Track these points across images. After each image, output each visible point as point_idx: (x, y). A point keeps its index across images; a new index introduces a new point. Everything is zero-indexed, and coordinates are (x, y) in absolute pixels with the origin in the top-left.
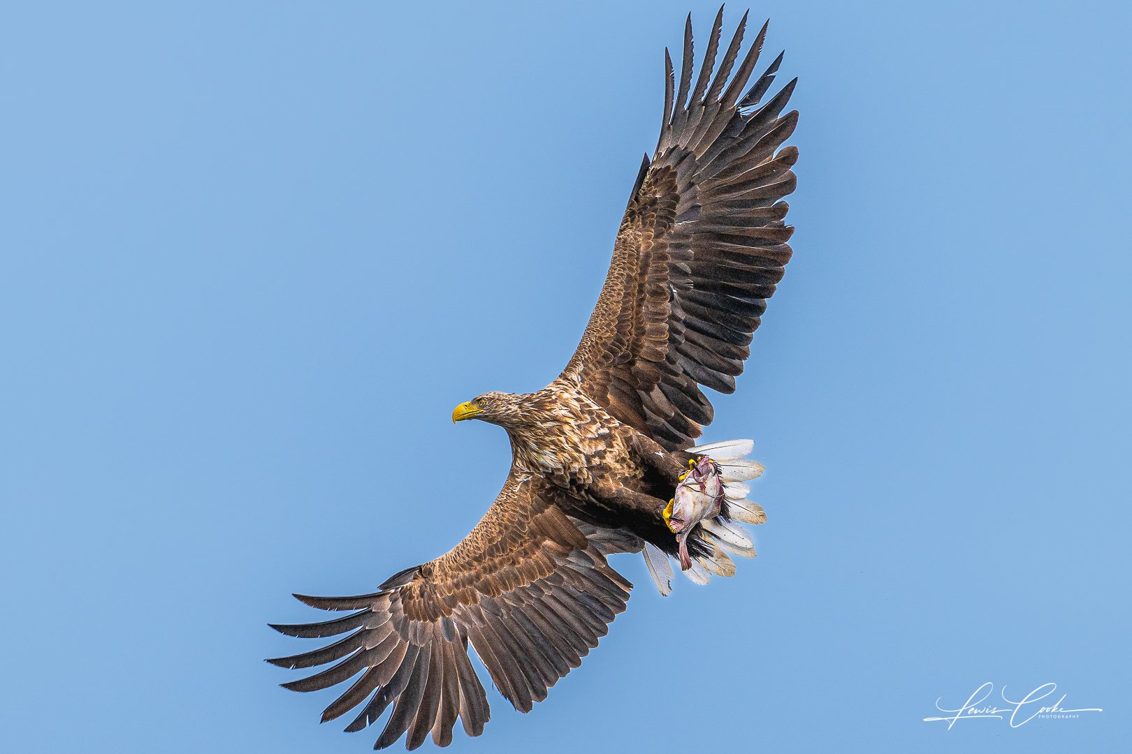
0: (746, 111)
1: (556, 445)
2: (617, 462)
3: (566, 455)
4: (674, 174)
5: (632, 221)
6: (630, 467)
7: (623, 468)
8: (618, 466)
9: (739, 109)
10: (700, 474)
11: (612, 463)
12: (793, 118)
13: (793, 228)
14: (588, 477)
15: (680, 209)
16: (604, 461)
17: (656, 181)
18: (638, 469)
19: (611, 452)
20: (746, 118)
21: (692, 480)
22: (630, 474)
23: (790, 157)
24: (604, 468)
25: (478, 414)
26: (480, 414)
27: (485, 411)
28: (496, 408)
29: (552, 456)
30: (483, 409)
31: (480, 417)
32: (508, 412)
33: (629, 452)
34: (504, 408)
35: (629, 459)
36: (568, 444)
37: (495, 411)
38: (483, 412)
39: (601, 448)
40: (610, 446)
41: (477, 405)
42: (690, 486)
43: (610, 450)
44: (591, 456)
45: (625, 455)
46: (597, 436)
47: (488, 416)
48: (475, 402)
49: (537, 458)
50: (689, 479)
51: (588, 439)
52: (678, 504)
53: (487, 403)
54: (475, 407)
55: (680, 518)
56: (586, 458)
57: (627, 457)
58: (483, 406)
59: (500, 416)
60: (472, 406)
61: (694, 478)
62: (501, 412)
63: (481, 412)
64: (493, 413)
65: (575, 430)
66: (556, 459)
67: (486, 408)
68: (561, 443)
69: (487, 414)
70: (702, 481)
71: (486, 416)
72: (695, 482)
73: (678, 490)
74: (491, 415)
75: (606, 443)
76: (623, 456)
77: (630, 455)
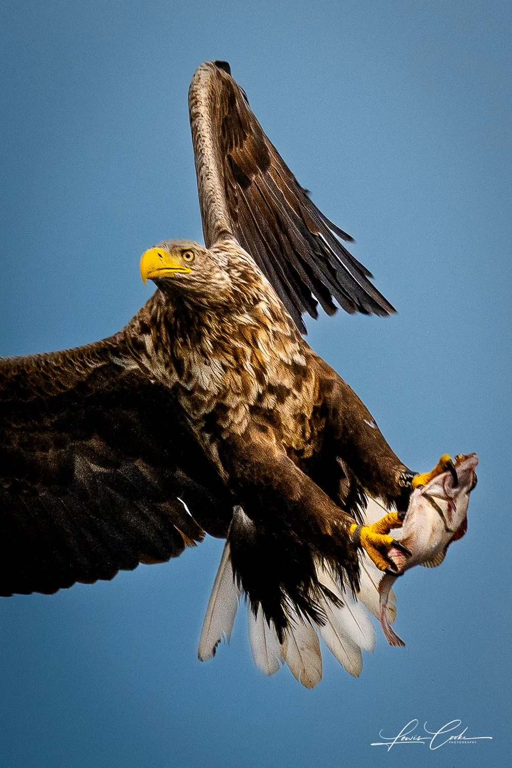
1: (237, 358)
2: (295, 417)
3: (238, 378)
6: (303, 436)
7: (295, 432)
8: (291, 424)
10: (455, 483)
11: (288, 416)
14: (240, 423)
16: (278, 408)
18: (310, 443)
19: (295, 397)
21: (438, 490)
22: (297, 446)
24: (272, 418)
25: (180, 275)
26: (184, 276)
27: (193, 273)
28: (210, 271)
29: (217, 371)
30: (191, 269)
31: (181, 280)
32: (221, 282)
33: (315, 408)
34: (218, 276)
35: (310, 421)
36: (252, 361)
37: (208, 277)
38: (189, 273)
39: (288, 382)
40: (298, 387)
41: (180, 258)
42: (434, 498)
43: (295, 392)
44: (271, 389)
45: (308, 411)
46: (290, 363)
47: (194, 281)
48: (176, 252)
49: (193, 363)
50: (435, 486)
51: (279, 360)
52: (411, 523)
53: (198, 259)
54: (177, 261)
55: (409, 547)
56: (258, 392)
57: (309, 416)
58: (192, 263)
59: (208, 286)
60: (170, 257)
61: (444, 487)
62: (213, 281)
63: (187, 273)
64: (204, 278)
65: (270, 343)
66: (220, 377)
67: (197, 267)
68: (245, 357)
69: (195, 279)
70: (452, 496)
71: (190, 281)
72: (443, 494)
73: (414, 500)
74: (200, 282)
75: (296, 378)
76: (305, 411)
77: (314, 414)
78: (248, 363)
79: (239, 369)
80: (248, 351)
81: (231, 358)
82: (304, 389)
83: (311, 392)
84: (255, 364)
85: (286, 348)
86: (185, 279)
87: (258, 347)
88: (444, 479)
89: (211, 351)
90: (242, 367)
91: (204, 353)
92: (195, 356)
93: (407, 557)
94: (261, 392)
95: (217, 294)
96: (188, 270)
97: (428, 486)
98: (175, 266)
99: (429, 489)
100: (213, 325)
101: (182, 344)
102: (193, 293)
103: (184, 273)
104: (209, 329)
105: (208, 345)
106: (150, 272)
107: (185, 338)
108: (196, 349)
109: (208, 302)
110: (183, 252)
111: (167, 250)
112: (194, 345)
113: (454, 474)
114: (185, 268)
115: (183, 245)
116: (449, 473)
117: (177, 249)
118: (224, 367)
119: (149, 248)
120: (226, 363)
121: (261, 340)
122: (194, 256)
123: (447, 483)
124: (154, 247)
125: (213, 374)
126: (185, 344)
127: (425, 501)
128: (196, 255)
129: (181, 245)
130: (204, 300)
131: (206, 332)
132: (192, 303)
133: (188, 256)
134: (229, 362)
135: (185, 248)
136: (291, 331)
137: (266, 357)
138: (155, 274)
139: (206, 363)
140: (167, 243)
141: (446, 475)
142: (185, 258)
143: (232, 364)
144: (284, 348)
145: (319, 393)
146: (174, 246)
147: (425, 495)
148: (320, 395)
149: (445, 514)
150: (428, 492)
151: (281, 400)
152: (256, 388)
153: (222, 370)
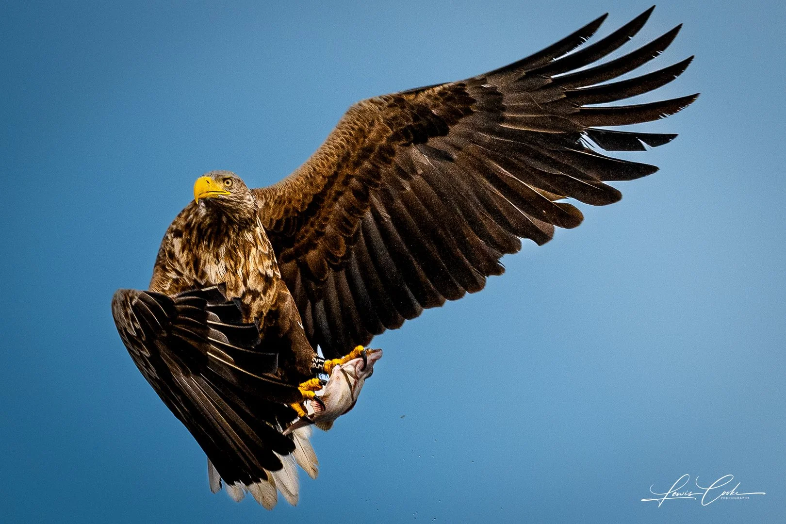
0: (586, 141)
4: (469, 112)
5: (390, 106)
9: (583, 133)
12: (613, 196)
13: (503, 270)
15: (435, 142)
17: (449, 99)
20: (580, 147)
21: (351, 369)
23: (570, 219)
25: (222, 196)
26: (225, 197)
27: (231, 195)
28: (244, 194)
29: (222, 270)
30: (231, 192)
31: (223, 200)
32: (249, 202)
33: (270, 310)
34: (248, 197)
35: (265, 317)
36: (242, 268)
37: (242, 198)
38: (229, 195)
39: (259, 288)
40: (265, 292)
41: (222, 184)
42: (348, 375)
43: (262, 296)
44: (249, 291)
45: (266, 310)
46: (264, 274)
47: (232, 201)
48: (219, 180)
49: (207, 263)
50: (351, 366)
51: (258, 271)
52: (331, 386)
53: (235, 185)
54: (220, 186)
55: (325, 403)
56: (243, 292)
57: (265, 314)
58: (230, 188)
59: (241, 205)
60: (216, 184)
61: (355, 369)
62: (245, 201)
63: (227, 195)
64: (239, 199)
65: (256, 257)
66: (222, 274)
67: (234, 191)
68: (240, 263)
69: (232, 199)
70: (359, 376)
71: (229, 201)
72: (353, 373)
73: (335, 372)
74: (236, 202)
75: (265, 286)
76: (264, 310)
77: (268, 314)
78: (240, 269)
79: (235, 273)
80: (243, 260)
81: (232, 263)
82: (267, 295)
83: (271, 298)
84: (244, 271)
85: (264, 263)
86: (225, 199)
87: (248, 260)
88: (357, 363)
89: (223, 256)
90: (236, 271)
91: (217, 257)
92: (209, 257)
93: (322, 410)
94: (245, 291)
95: (245, 211)
96: (228, 193)
97: (345, 365)
98: (218, 189)
99: (346, 367)
100: (233, 236)
101: (206, 246)
102: (230, 208)
103: (225, 195)
104: (229, 238)
105: (222, 250)
106: (201, 194)
107: (209, 242)
108: (214, 252)
109: (240, 218)
110: (224, 180)
111: (213, 178)
112: (213, 249)
113: (365, 360)
114: (225, 191)
115: (224, 174)
116: (361, 359)
117: (220, 177)
118: (226, 269)
119: (201, 177)
120: (228, 267)
121: (252, 255)
122: (232, 183)
123: (358, 365)
124: (203, 176)
125: (218, 273)
126: (208, 246)
127: (341, 375)
128: (234, 182)
129: (223, 175)
130: (237, 215)
131: (226, 240)
132: (228, 217)
133: (228, 183)
134: (231, 265)
135: (226, 177)
136: (269, 251)
137: (251, 268)
138: (203, 195)
139: (215, 263)
140: (213, 174)
141: (359, 360)
142: (225, 183)
143: (232, 269)
144: (262, 262)
145: (276, 301)
146: (219, 176)
147: (342, 370)
148: (276, 302)
149: (353, 387)
150: (345, 369)
151: (254, 300)
152: (242, 289)
153: (225, 270)
